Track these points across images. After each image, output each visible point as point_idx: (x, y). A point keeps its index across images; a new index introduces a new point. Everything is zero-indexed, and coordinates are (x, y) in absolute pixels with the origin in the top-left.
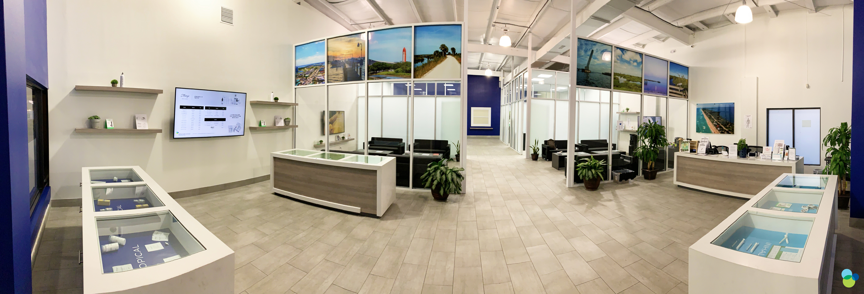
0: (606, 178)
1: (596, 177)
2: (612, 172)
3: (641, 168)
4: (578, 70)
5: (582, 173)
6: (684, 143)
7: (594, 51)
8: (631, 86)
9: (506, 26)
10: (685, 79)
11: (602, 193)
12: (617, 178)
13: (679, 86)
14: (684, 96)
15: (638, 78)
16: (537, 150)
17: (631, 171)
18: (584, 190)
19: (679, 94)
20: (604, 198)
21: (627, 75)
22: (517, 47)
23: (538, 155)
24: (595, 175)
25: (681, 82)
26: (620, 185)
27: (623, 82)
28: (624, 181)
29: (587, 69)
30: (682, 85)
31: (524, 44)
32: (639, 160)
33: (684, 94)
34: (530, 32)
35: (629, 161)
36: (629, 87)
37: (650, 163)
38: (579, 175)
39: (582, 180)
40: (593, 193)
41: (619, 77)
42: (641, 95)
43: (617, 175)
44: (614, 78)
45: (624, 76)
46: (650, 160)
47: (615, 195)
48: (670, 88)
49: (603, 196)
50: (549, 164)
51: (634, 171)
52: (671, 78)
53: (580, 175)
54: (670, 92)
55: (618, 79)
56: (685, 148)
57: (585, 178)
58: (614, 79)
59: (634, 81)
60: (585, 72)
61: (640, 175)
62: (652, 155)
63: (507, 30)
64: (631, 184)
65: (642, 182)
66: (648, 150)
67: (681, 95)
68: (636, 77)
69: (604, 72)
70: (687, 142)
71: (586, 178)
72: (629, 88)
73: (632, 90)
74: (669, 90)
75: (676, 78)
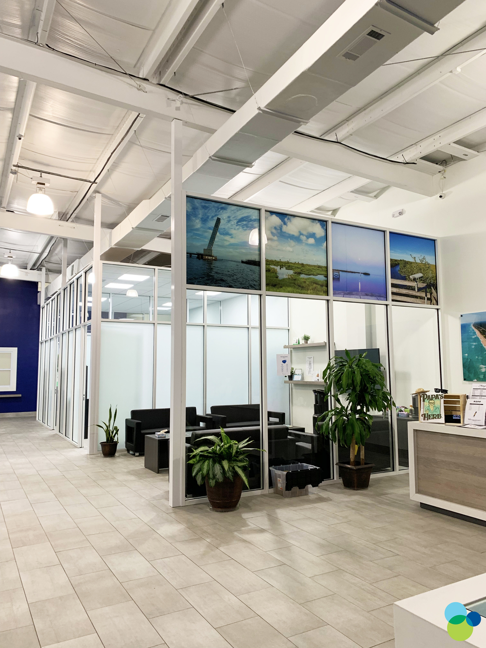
0: (256, 484)
1: (231, 478)
2: (271, 468)
3: (336, 460)
4: (190, 255)
5: (200, 470)
6: (430, 398)
7: (221, 221)
8: (304, 285)
9: (41, 177)
10: (428, 264)
11: (245, 516)
12: (281, 483)
13: (415, 280)
14: (428, 299)
15: (319, 267)
16: (115, 432)
17: (311, 467)
18: (209, 510)
19: (416, 297)
20: (249, 525)
21: (295, 263)
22: (72, 221)
23: (116, 444)
24: (230, 473)
25: (420, 270)
26: (287, 500)
27: (285, 277)
28: (295, 489)
29: (208, 254)
30: (422, 277)
31: (86, 215)
32: (331, 442)
33: (429, 296)
34: (96, 191)
35: (308, 446)
36: (299, 286)
37: (354, 449)
38: (194, 474)
39: (203, 486)
40: (228, 516)
41: (278, 268)
42: (328, 301)
43: (281, 475)
44: (268, 271)
45: (288, 265)
46: (354, 441)
47: (273, 520)
48: (393, 285)
49: (247, 522)
50: (139, 463)
51: (318, 468)
52: (395, 264)
53: (197, 474)
54: (393, 293)
55: (275, 272)
56: (432, 410)
57: (208, 482)
58: (266, 271)
59: (310, 275)
60: (205, 260)
61: (335, 479)
62: (357, 430)
63: (44, 184)
64: (311, 497)
65: (337, 493)
66: (348, 418)
67: (421, 298)
68: (315, 266)
69: (244, 260)
70: (437, 397)
71: (211, 481)
72: (300, 288)
73: (306, 292)
74: (390, 289)
75: (406, 263)
